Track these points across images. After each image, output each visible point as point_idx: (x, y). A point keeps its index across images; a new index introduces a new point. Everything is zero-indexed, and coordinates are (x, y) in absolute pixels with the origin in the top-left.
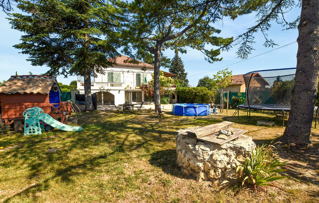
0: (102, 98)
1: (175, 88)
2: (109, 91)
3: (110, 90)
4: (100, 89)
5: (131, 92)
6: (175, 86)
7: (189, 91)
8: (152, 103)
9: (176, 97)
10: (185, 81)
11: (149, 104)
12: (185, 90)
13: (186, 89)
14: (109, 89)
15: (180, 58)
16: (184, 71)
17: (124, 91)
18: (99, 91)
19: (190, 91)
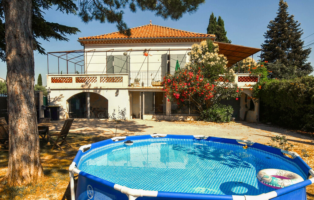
0: (89, 106)
1: (253, 83)
2: (99, 92)
3: (101, 89)
4: (82, 88)
5: (142, 93)
6: (254, 79)
7: (287, 90)
8: (188, 119)
9: (257, 105)
10: (303, 68)
11: (183, 121)
12: (277, 88)
13: (280, 84)
14: (99, 88)
15: (292, 16)
16: (301, 44)
17: (127, 91)
18: (81, 91)
19: (289, 87)
